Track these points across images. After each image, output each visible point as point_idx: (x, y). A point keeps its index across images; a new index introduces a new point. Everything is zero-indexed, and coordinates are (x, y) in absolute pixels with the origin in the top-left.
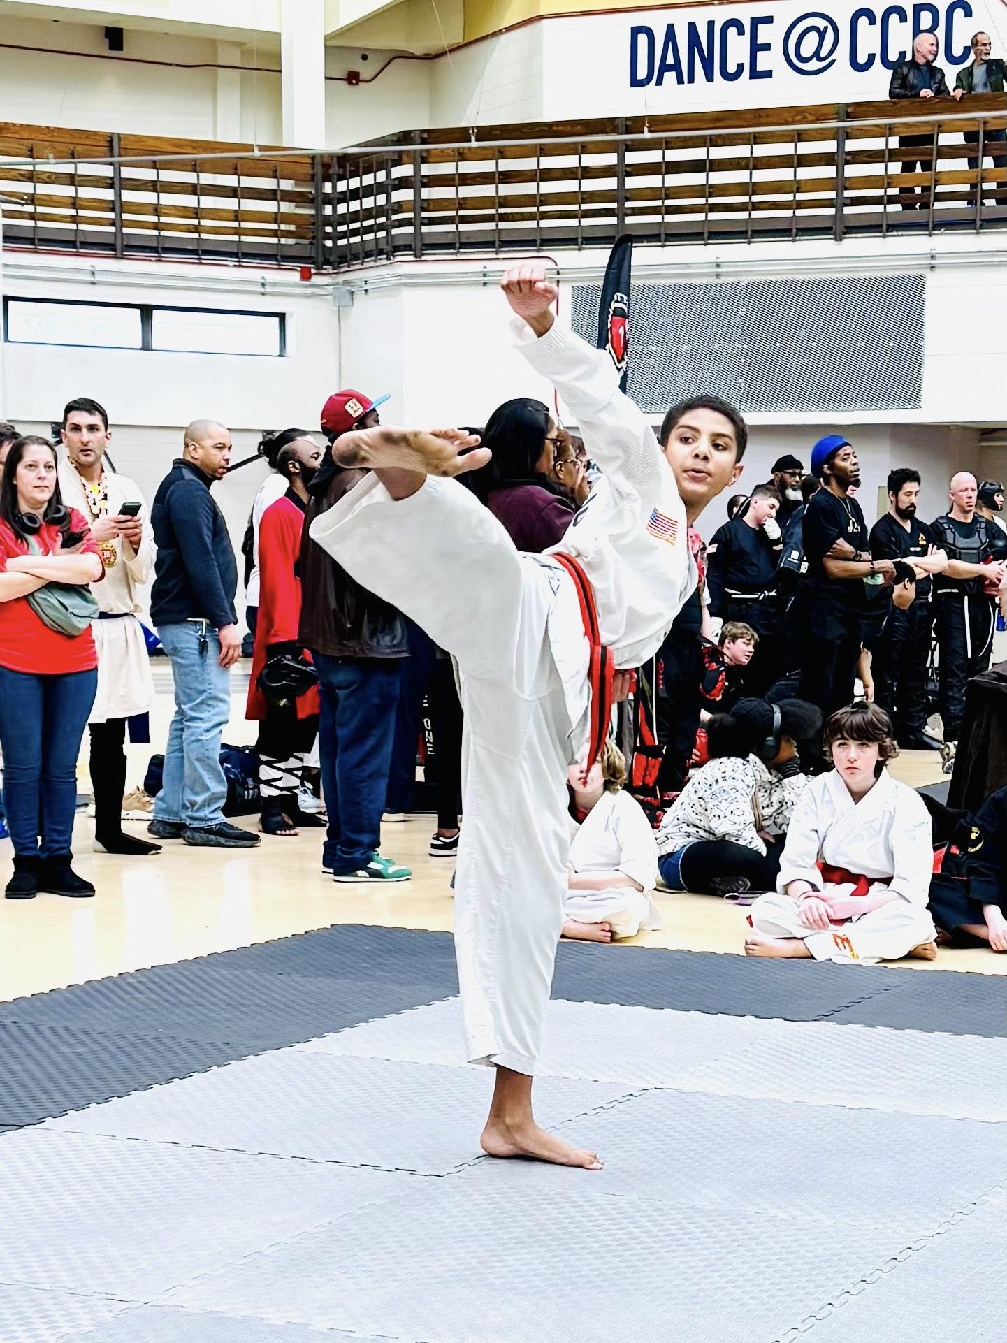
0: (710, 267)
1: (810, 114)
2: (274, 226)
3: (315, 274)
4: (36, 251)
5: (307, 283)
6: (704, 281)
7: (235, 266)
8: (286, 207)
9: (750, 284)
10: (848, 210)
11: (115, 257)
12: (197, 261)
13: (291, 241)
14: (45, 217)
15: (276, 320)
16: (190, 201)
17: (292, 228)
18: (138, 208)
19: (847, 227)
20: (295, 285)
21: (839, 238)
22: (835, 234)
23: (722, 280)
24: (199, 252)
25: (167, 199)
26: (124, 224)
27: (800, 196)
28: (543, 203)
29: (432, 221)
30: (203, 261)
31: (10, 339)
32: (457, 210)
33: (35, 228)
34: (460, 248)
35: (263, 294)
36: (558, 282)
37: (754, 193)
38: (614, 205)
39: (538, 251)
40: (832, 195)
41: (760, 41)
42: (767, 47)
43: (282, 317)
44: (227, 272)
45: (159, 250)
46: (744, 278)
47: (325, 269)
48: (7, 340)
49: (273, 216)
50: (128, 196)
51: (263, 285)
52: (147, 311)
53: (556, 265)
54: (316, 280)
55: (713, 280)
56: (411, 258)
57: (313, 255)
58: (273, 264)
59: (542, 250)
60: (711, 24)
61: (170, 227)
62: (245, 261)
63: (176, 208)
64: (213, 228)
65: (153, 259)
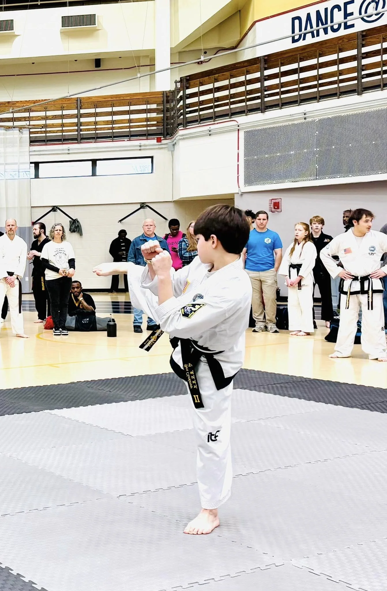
0: (302, 115)
1: (346, 39)
2: (144, 123)
3: (163, 140)
4: (46, 145)
5: (160, 143)
6: (299, 121)
7: (128, 141)
8: (154, 115)
9: (320, 120)
10: (365, 80)
11: (78, 143)
12: (112, 140)
13: (155, 128)
14: (50, 132)
15: (150, 159)
16: (109, 118)
17: (155, 122)
18: (88, 124)
19: (364, 88)
20: (154, 145)
21: (360, 94)
22: (358, 92)
23: (307, 120)
24: (113, 137)
25: (99, 119)
26: (81, 130)
27: (341, 77)
28: (232, 98)
29: (191, 112)
30: (114, 140)
32: (198, 106)
33: (46, 136)
34: (200, 121)
35: (140, 150)
36: (238, 130)
37: (320, 79)
38: (259, 94)
39: (230, 118)
40: (355, 74)
41: (349, 12)
42: (352, 14)
43: (152, 158)
44: (126, 143)
45: (96, 138)
46: (317, 118)
47: (168, 137)
49: (145, 119)
50: (82, 120)
51: (140, 146)
52: (94, 162)
53: (238, 123)
54: (164, 142)
55: (304, 121)
56: (182, 128)
57: (162, 132)
58: (145, 138)
59: (232, 117)
60: (326, 9)
61: (101, 129)
62: (132, 138)
63: (104, 122)
64: (119, 127)
65: (93, 142)
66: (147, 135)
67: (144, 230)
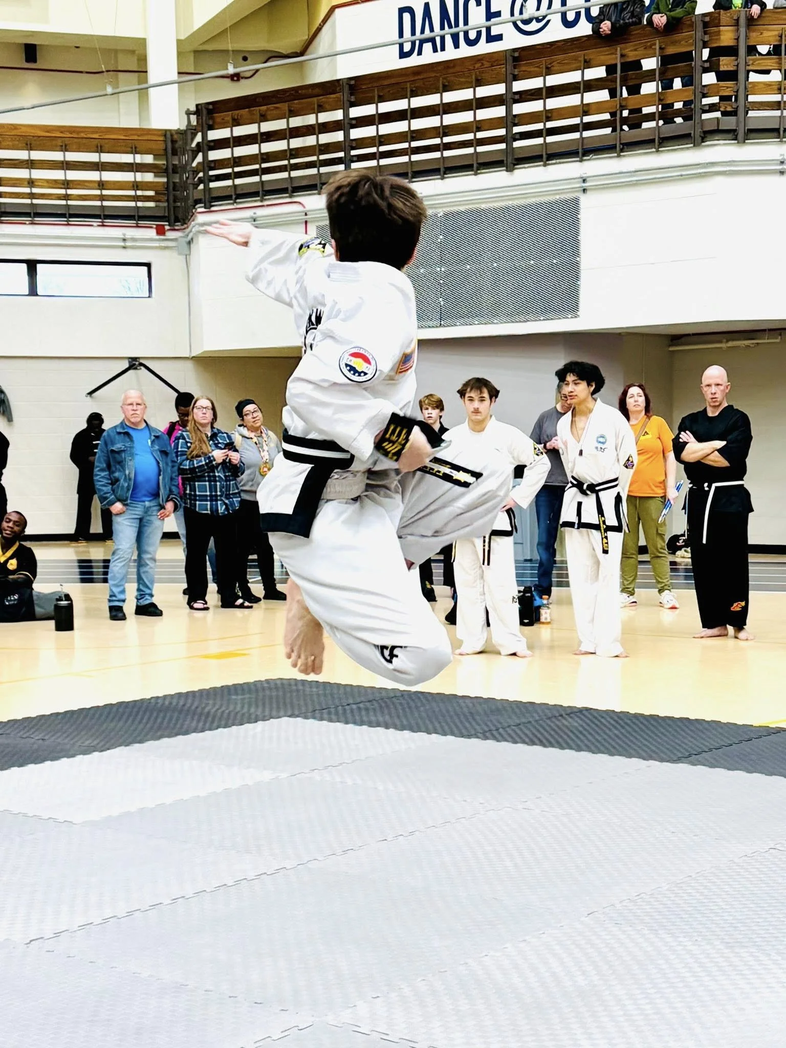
1: (488, 61)
2: (132, 193)
3: (168, 230)
5: (162, 237)
7: (99, 226)
8: (142, 177)
9: (446, 215)
10: (516, 144)
12: (66, 223)
15: (145, 268)
16: (58, 175)
17: (151, 193)
19: (516, 159)
20: (151, 240)
21: (510, 169)
22: (506, 166)
24: (68, 215)
26: (3, 195)
27: (480, 135)
28: (293, 157)
29: (216, 178)
30: (70, 223)
32: (233, 167)
34: (236, 198)
35: (124, 247)
36: (306, 222)
37: (446, 135)
38: (342, 154)
39: (291, 197)
40: (503, 132)
41: (493, 9)
42: (498, 14)
43: (148, 265)
44: (93, 231)
45: (33, 215)
46: (440, 210)
47: (177, 226)
50: (6, 173)
51: (124, 240)
52: (32, 266)
53: (304, 207)
54: (170, 235)
56: (203, 210)
57: (166, 214)
58: (133, 223)
59: (295, 196)
61: (42, 196)
62: (108, 222)
63: (46, 181)
64: (78, 196)
66: (136, 217)
67: (124, 413)
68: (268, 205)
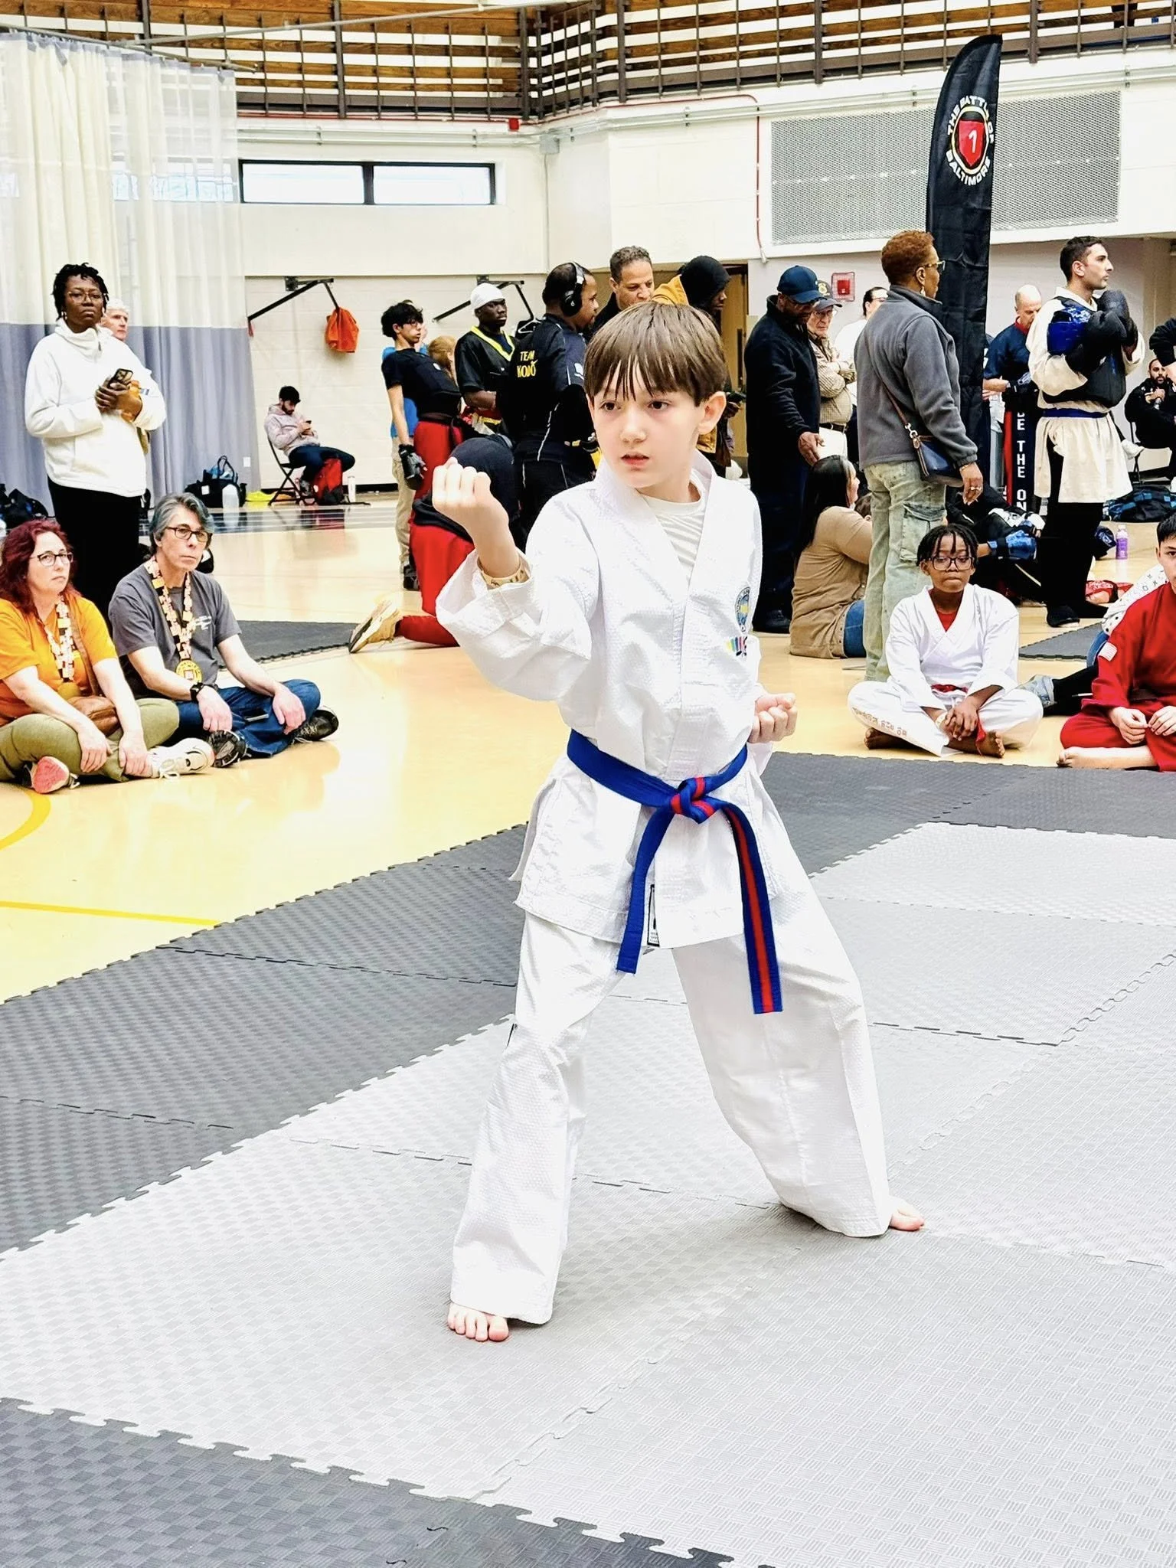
0: (908, 96)
2: (483, 81)
4: (266, 116)
5: (515, 133)
6: (900, 109)
7: (448, 121)
8: (494, 62)
10: (1042, 33)
11: (339, 118)
12: (414, 118)
13: (499, 95)
14: (275, 83)
15: (486, 170)
16: (405, 61)
17: (500, 81)
18: (359, 70)
19: (1041, 50)
20: (504, 136)
21: (1033, 61)
22: (1029, 56)
23: (918, 108)
24: (415, 109)
25: (386, 60)
26: (346, 85)
27: (994, 22)
28: (742, 43)
29: (635, 67)
30: (419, 118)
31: (245, 200)
32: (659, 55)
33: (266, 94)
34: (663, 91)
35: (475, 146)
36: (758, 118)
37: (949, 21)
38: (811, 41)
39: (739, 89)
40: (1026, 19)
43: (491, 167)
44: (441, 127)
45: (378, 108)
47: (532, 119)
48: (243, 201)
49: (482, 72)
50: (350, 59)
51: (475, 137)
52: (368, 168)
53: (756, 102)
54: (523, 130)
55: (910, 108)
56: (617, 103)
57: (520, 106)
58: (483, 116)
59: (743, 89)
61: (388, 87)
62: (458, 116)
63: (393, 68)
64: (427, 85)
65: (373, 118)
66: (488, 110)
68: (705, 99)
